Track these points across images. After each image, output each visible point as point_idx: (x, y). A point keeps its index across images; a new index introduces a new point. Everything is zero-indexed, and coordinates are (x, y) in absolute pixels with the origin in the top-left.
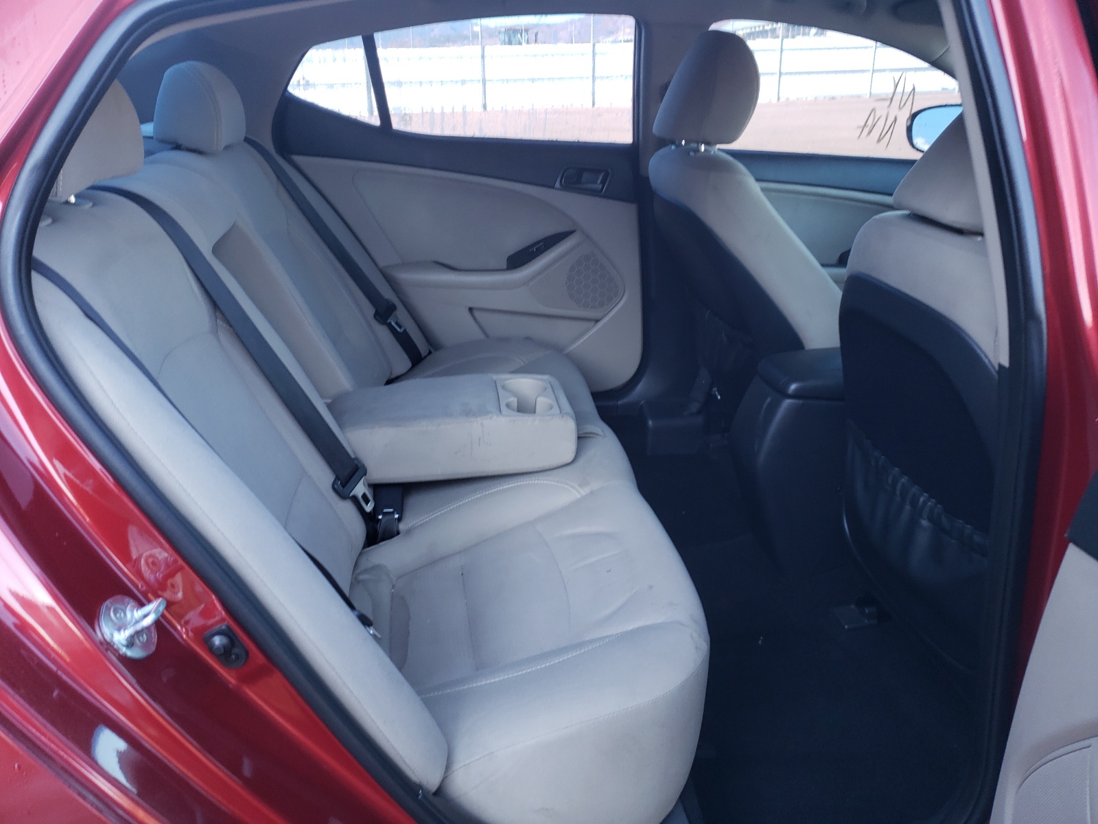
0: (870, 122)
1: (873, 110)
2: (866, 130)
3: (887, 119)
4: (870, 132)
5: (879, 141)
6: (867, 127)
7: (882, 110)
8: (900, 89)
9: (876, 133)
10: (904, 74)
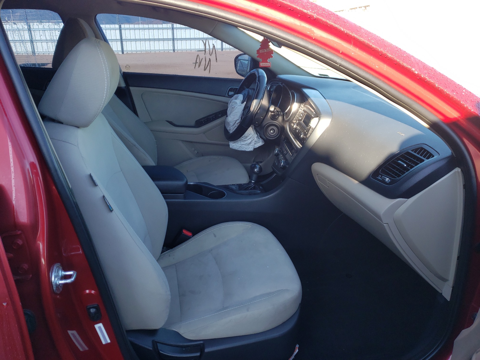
0: (198, 61)
1: (198, 55)
2: (197, 65)
3: (205, 60)
4: (199, 66)
5: (205, 70)
6: (197, 63)
7: (202, 55)
8: (207, 47)
9: (202, 67)
10: (207, 41)
